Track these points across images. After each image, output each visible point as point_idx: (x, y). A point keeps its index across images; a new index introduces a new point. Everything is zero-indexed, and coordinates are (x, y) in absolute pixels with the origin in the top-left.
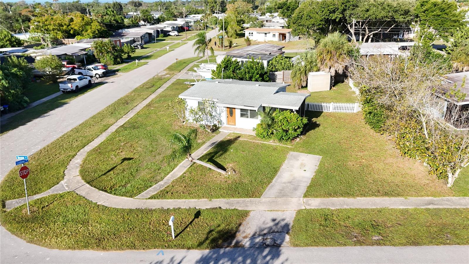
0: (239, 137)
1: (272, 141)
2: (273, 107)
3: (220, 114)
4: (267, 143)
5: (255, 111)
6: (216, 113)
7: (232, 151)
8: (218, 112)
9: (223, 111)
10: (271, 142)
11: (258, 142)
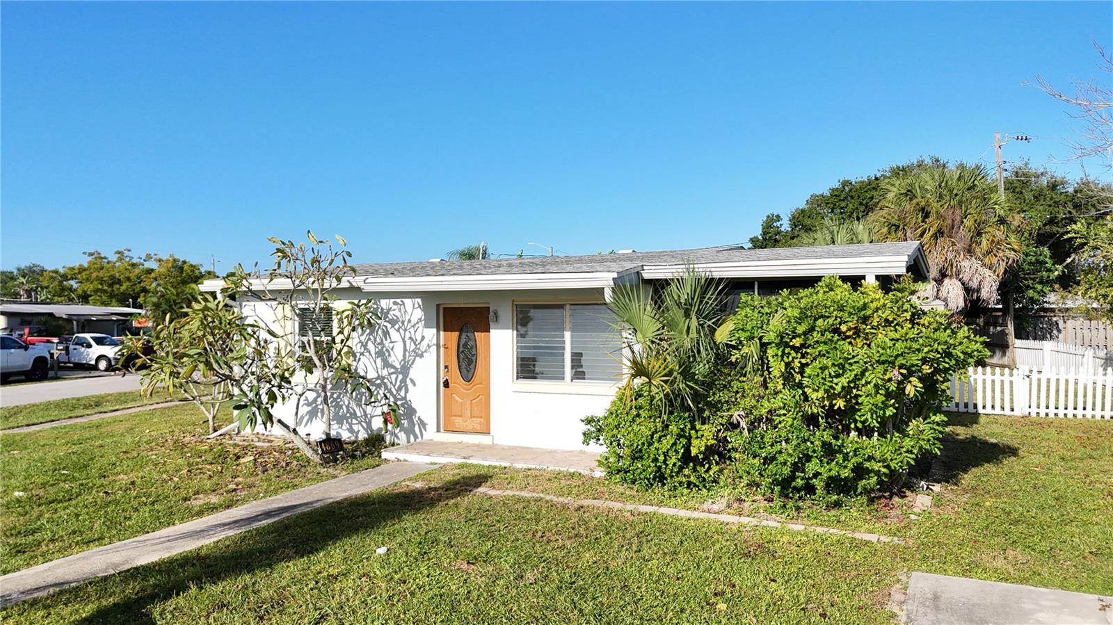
0: (481, 479)
1: (721, 504)
2: (716, 275)
3: (405, 370)
4: (683, 513)
5: (600, 291)
6: (386, 364)
7: (382, 551)
8: (396, 358)
9: (423, 346)
10: (715, 507)
11: (617, 505)
